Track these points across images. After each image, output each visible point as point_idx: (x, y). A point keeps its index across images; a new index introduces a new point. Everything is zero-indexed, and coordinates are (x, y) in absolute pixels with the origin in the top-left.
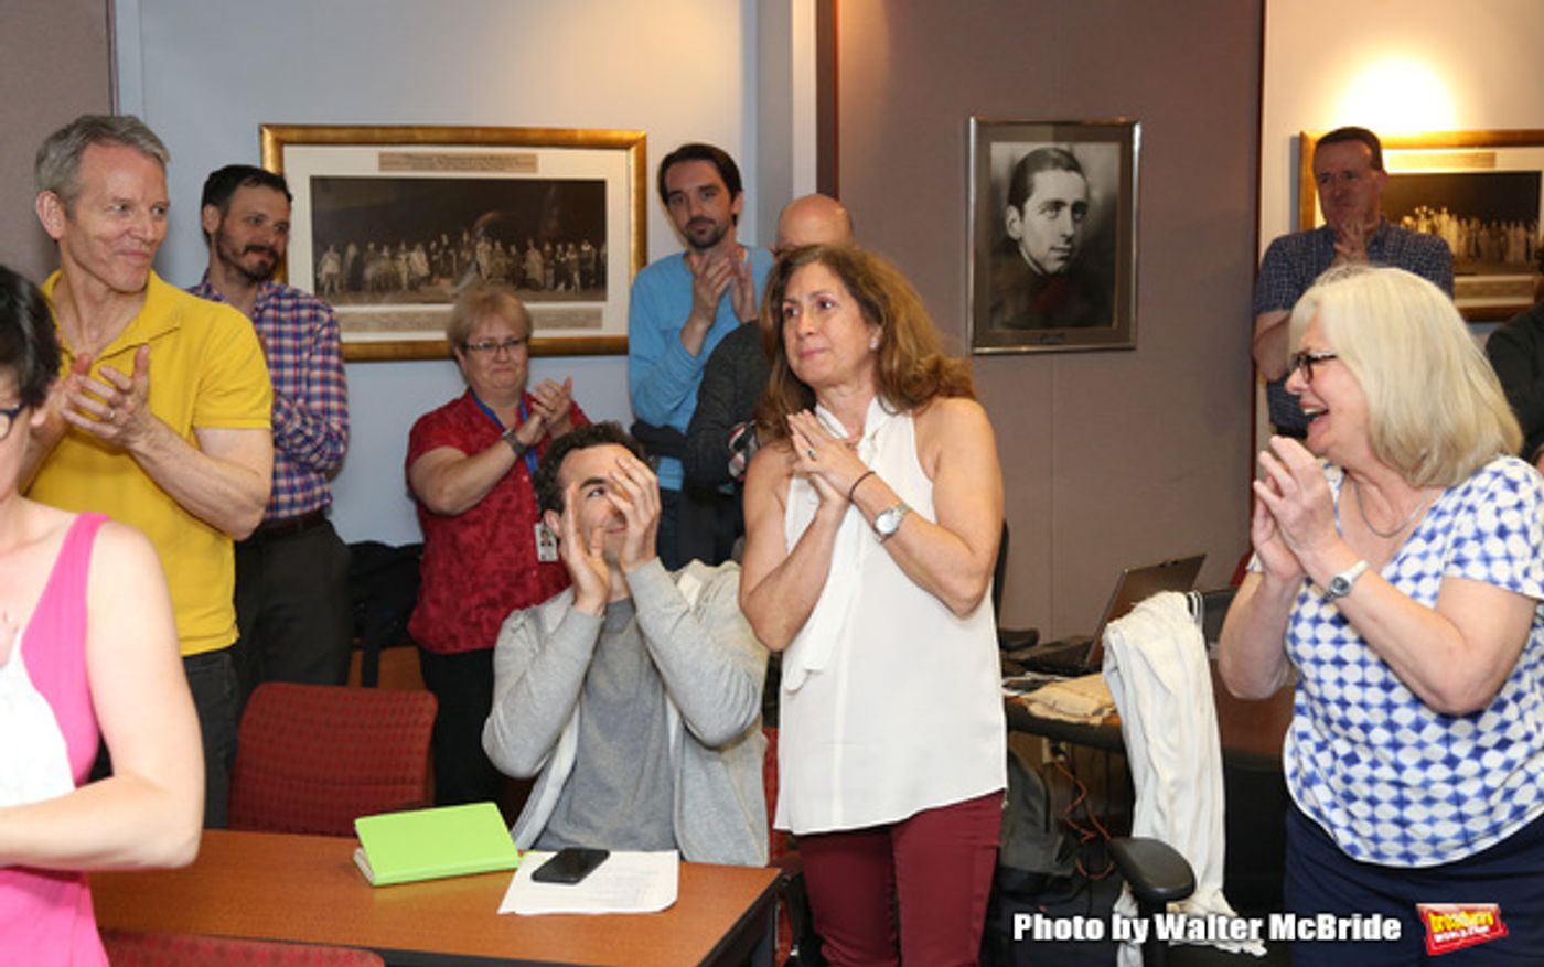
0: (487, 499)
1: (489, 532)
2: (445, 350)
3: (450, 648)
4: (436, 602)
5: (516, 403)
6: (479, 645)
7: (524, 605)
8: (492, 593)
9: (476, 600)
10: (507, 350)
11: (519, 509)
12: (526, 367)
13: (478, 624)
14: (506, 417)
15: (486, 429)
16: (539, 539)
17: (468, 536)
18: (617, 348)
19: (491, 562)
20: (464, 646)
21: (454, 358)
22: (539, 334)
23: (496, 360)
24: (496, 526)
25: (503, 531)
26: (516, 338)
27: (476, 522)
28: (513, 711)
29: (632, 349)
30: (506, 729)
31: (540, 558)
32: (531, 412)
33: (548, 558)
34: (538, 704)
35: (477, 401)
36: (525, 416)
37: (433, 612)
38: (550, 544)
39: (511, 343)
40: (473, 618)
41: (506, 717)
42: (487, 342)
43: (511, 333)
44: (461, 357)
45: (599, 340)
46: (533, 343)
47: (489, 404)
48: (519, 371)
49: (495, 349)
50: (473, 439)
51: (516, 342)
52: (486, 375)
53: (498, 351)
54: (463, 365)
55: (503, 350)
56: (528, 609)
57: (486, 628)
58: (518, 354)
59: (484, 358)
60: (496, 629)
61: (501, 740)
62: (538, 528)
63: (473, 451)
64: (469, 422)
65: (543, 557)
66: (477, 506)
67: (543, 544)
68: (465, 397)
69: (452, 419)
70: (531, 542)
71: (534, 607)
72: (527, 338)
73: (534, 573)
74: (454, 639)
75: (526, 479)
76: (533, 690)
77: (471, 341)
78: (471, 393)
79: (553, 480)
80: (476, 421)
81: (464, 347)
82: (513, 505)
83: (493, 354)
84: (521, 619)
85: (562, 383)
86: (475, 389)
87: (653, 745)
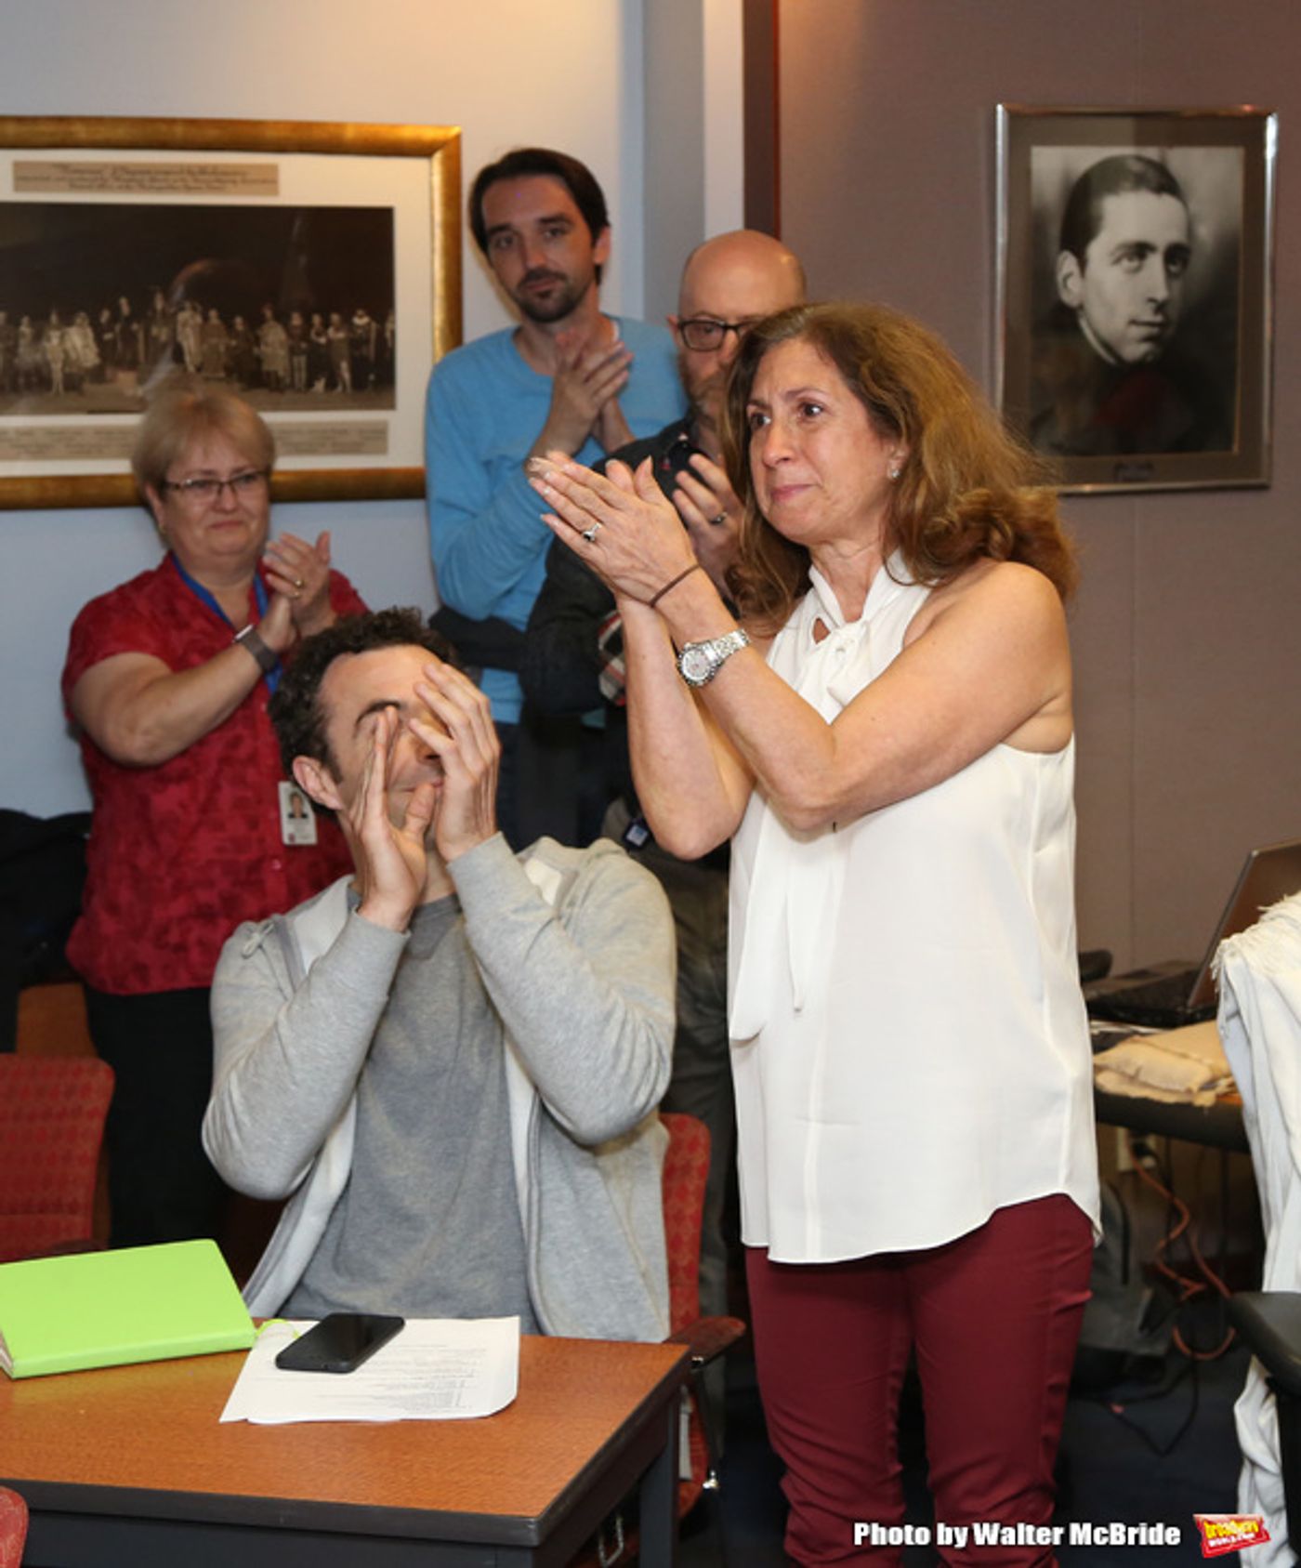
0: (202, 742)
1: (202, 796)
2: (127, 489)
3: (135, 986)
4: (113, 909)
5: (246, 581)
6: (183, 981)
7: (261, 916)
8: (204, 896)
9: (178, 907)
10: (234, 491)
11: (253, 759)
12: (265, 517)
13: (181, 948)
14: (232, 602)
15: (199, 623)
16: (285, 808)
17: (167, 801)
18: (407, 487)
19: (206, 845)
20: (157, 983)
21: (143, 503)
22: (286, 464)
23: (216, 508)
24: (215, 787)
25: (227, 796)
26: (249, 471)
27: (182, 777)
28: (257, 1087)
29: (437, 489)
30: (245, 1119)
31: (286, 840)
32: (271, 592)
33: (299, 841)
34: (298, 1077)
35: (184, 577)
36: (263, 601)
37: (108, 925)
38: (304, 816)
39: (241, 478)
40: (173, 937)
41: (244, 1097)
42: (198, 477)
43: (242, 462)
44: (156, 503)
45: (383, 474)
46: (275, 478)
47: (204, 580)
48: (254, 525)
49: (215, 488)
50: (178, 640)
51: (249, 478)
52: (199, 533)
53: (220, 492)
54: (160, 518)
55: (227, 490)
56: (264, 923)
57: (195, 955)
58: (252, 497)
59: (195, 504)
60: (212, 954)
61: (235, 1136)
62: (285, 788)
63: (183, 661)
64: (172, 612)
65: (292, 837)
66: (183, 753)
67: (292, 816)
68: (162, 568)
69: (142, 605)
70: (272, 815)
71: (276, 917)
72: (267, 471)
73: (277, 865)
74: (141, 970)
75: (264, 707)
76: (291, 1051)
77: (173, 477)
78: (172, 562)
79: (308, 705)
80: (182, 607)
81: (162, 486)
82: (243, 752)
83: (212, 497)
84: (257, 938)
85: (313, 543)
86: (179, 554)
87: (481, 1144)
